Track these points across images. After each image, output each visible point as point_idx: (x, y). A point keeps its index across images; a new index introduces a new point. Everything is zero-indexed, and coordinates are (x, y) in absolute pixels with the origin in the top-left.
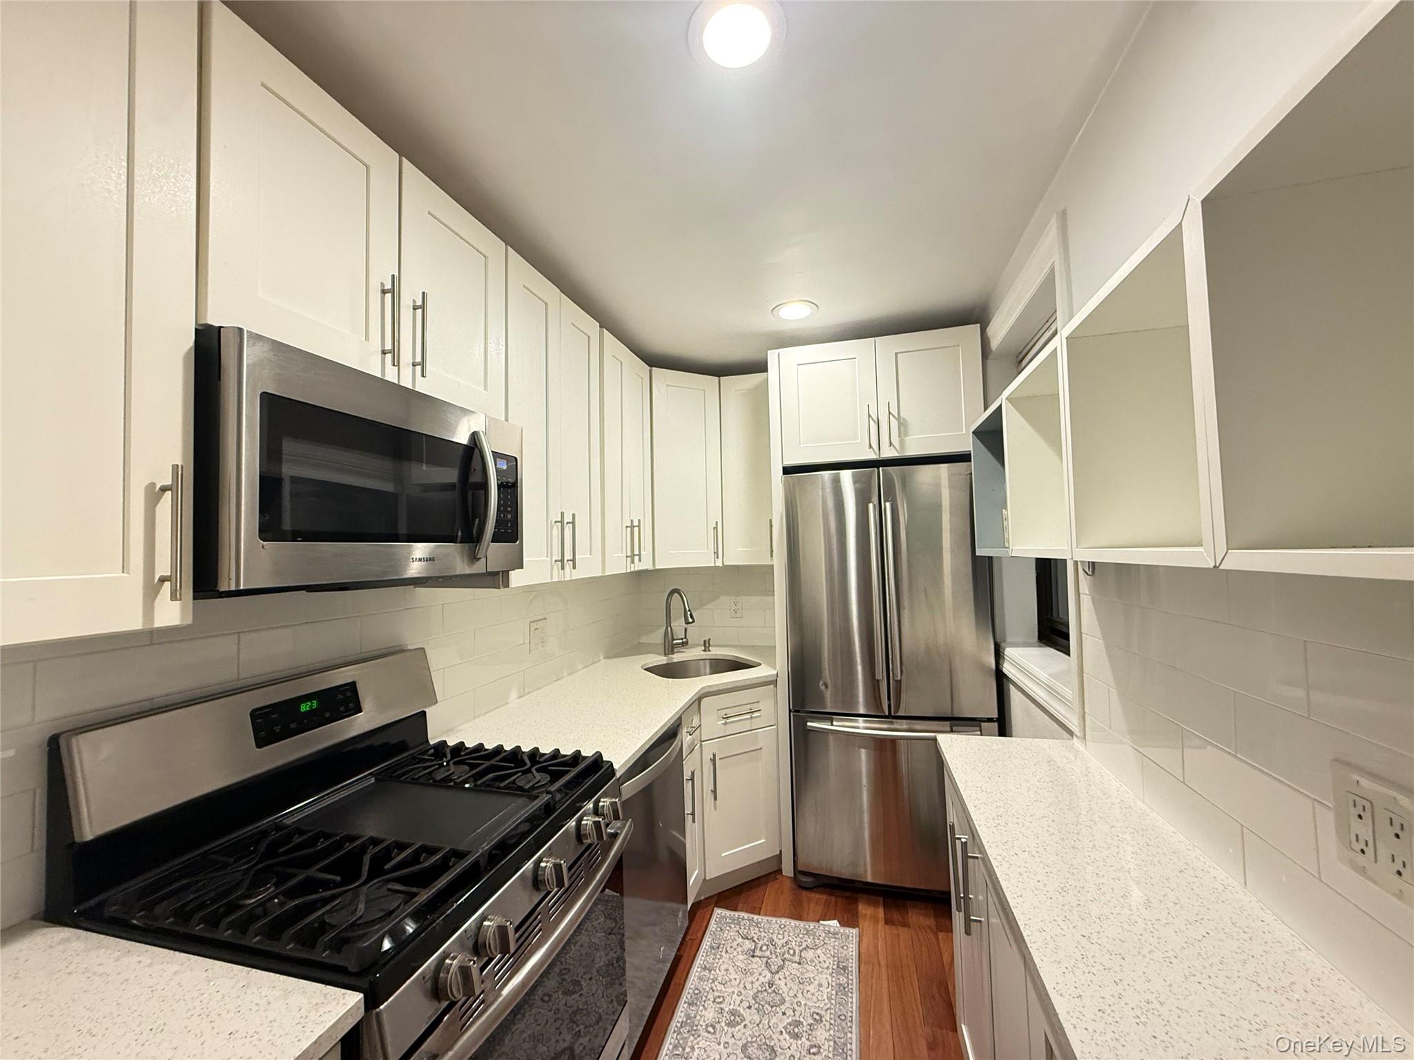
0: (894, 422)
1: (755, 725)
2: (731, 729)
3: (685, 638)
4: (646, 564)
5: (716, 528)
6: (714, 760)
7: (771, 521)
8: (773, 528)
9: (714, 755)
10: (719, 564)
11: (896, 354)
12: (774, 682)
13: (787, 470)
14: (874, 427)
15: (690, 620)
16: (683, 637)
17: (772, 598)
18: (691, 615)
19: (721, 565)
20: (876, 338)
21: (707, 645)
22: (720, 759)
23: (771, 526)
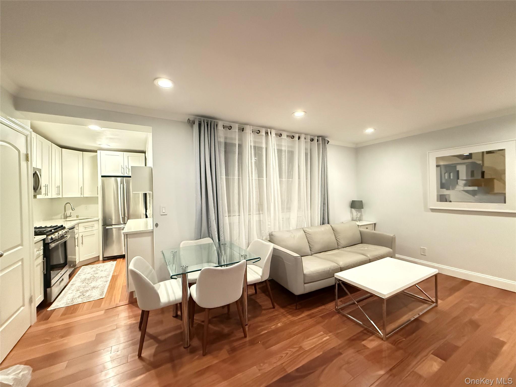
0: (127, 169)
1: (93, 229)
2: (86, 230)
3: (71, 215)
4: (60, 196)
5: (81, 188)
6: (82, 237)
7: (98, 187)
8: (98, 189)
9: (82, 235)
10: (82, 196)
11: (128, 156)
12: (98, 221)
13: (102, 176)
14: (123, 170)
15: (73, 209)
16: (70, 215)
17: (97, 205)
18: (74, 208)
19: (83, 197)
20: (124, 152)
21: (77, 217)
22: (84, 236)
23: (98, 188)
